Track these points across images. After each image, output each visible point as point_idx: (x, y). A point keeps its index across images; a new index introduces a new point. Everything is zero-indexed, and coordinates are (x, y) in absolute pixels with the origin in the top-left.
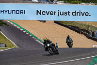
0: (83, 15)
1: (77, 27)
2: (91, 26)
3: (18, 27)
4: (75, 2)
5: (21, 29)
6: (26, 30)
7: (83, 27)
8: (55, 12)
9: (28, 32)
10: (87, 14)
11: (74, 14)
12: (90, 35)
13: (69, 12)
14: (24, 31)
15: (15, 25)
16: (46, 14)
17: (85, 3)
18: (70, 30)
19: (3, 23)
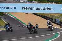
0: (49, 10)
1: (46, 16)
2: (54, 16)
3: (12, 16)
4: (45, 2)
5: (14, 18)
6: (16, 18)
7: (50, 16)
8: (33, 8)
9: (18, 19)
10: (51, 9)
11: (44, 9)
12: (54, 21)
13: (41, 8)
14: (16, 19)
15: (10, 15)
16: (28, 9)
17: (51, 2)
18: (42, 18)
19: (3, 14)
